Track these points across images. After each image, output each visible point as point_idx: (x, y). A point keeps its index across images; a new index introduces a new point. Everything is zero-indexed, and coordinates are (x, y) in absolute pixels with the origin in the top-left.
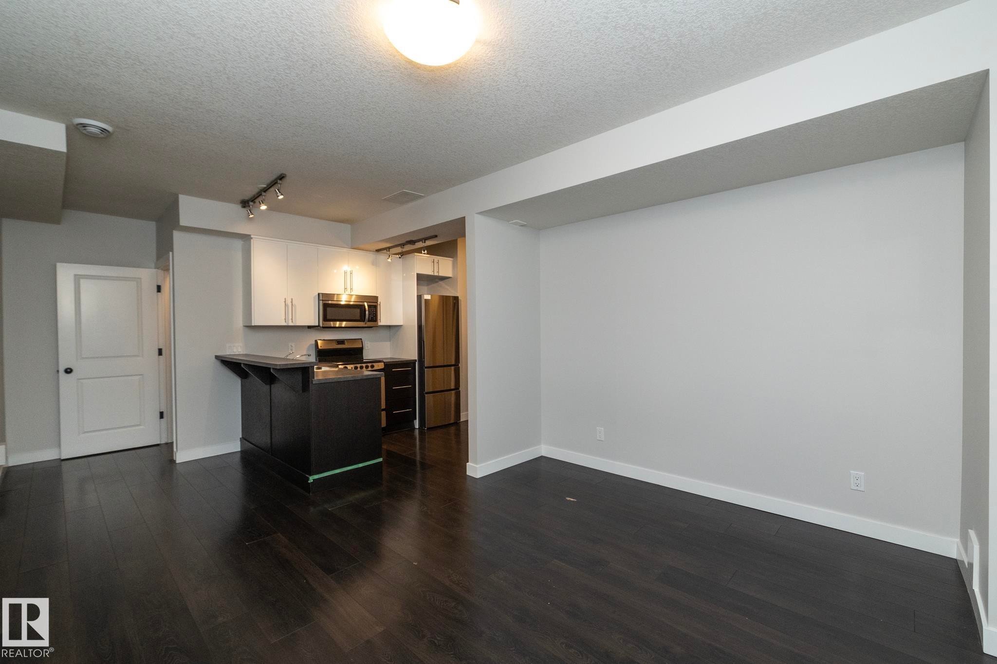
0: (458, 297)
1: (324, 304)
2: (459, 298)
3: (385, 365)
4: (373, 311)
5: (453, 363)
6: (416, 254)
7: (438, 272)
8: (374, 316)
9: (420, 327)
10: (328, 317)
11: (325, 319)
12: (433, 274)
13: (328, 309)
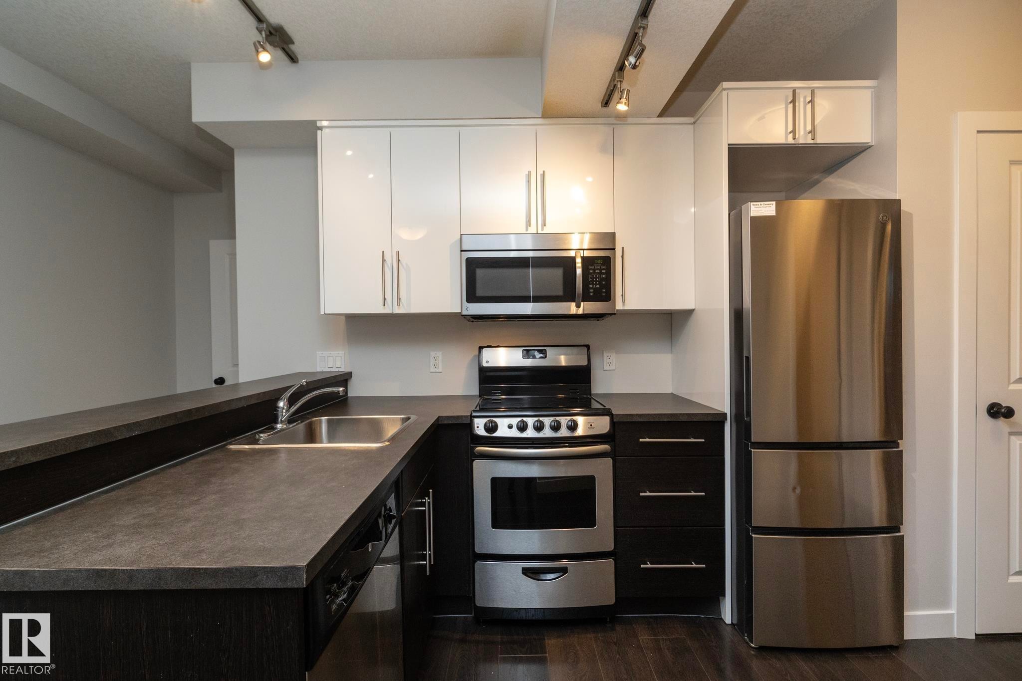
0: (898, 202)
1: (467, 259)
2: (904, 207)
3: (613, 423)
4: (601, 273)
5: (872, 430)
6: (725, 85)
7: (812, 132)
8: (602, 287)
9: (737, 316)
10: (480, 293)
11: (472, 296)
12: (790, 140)
13: (480, 273)
